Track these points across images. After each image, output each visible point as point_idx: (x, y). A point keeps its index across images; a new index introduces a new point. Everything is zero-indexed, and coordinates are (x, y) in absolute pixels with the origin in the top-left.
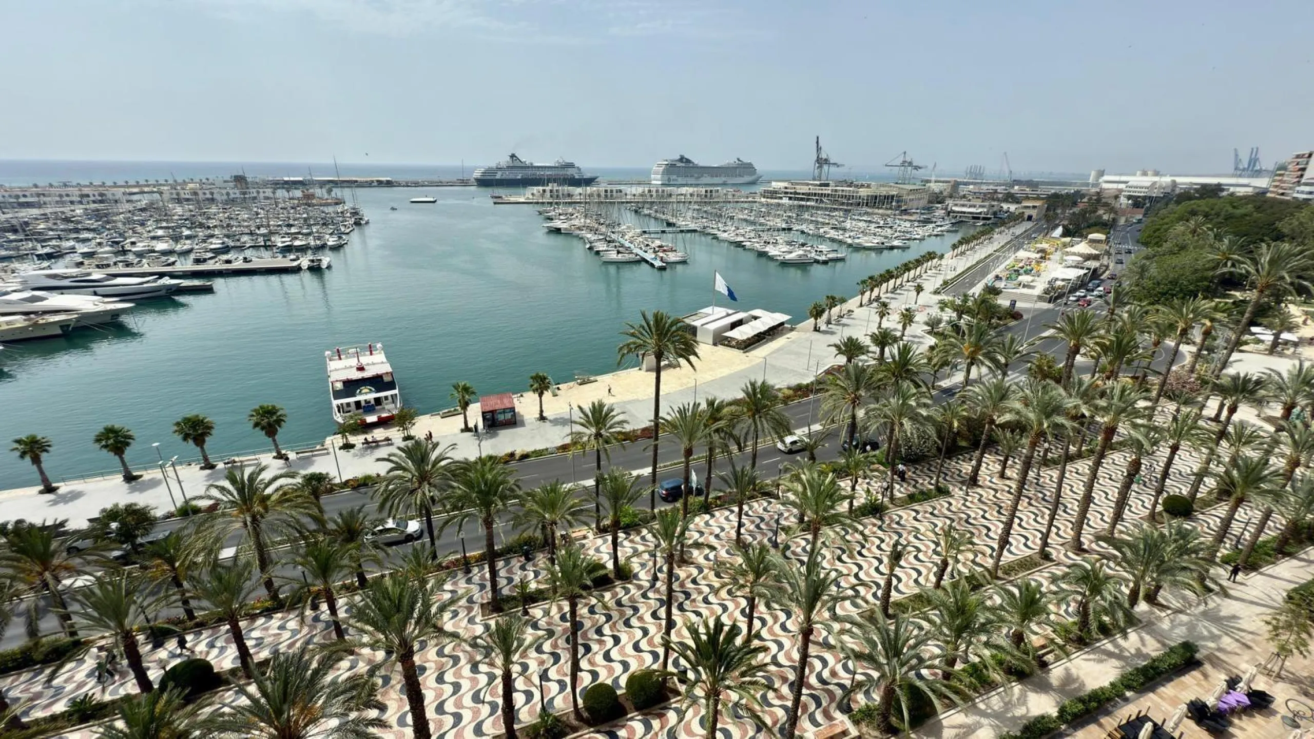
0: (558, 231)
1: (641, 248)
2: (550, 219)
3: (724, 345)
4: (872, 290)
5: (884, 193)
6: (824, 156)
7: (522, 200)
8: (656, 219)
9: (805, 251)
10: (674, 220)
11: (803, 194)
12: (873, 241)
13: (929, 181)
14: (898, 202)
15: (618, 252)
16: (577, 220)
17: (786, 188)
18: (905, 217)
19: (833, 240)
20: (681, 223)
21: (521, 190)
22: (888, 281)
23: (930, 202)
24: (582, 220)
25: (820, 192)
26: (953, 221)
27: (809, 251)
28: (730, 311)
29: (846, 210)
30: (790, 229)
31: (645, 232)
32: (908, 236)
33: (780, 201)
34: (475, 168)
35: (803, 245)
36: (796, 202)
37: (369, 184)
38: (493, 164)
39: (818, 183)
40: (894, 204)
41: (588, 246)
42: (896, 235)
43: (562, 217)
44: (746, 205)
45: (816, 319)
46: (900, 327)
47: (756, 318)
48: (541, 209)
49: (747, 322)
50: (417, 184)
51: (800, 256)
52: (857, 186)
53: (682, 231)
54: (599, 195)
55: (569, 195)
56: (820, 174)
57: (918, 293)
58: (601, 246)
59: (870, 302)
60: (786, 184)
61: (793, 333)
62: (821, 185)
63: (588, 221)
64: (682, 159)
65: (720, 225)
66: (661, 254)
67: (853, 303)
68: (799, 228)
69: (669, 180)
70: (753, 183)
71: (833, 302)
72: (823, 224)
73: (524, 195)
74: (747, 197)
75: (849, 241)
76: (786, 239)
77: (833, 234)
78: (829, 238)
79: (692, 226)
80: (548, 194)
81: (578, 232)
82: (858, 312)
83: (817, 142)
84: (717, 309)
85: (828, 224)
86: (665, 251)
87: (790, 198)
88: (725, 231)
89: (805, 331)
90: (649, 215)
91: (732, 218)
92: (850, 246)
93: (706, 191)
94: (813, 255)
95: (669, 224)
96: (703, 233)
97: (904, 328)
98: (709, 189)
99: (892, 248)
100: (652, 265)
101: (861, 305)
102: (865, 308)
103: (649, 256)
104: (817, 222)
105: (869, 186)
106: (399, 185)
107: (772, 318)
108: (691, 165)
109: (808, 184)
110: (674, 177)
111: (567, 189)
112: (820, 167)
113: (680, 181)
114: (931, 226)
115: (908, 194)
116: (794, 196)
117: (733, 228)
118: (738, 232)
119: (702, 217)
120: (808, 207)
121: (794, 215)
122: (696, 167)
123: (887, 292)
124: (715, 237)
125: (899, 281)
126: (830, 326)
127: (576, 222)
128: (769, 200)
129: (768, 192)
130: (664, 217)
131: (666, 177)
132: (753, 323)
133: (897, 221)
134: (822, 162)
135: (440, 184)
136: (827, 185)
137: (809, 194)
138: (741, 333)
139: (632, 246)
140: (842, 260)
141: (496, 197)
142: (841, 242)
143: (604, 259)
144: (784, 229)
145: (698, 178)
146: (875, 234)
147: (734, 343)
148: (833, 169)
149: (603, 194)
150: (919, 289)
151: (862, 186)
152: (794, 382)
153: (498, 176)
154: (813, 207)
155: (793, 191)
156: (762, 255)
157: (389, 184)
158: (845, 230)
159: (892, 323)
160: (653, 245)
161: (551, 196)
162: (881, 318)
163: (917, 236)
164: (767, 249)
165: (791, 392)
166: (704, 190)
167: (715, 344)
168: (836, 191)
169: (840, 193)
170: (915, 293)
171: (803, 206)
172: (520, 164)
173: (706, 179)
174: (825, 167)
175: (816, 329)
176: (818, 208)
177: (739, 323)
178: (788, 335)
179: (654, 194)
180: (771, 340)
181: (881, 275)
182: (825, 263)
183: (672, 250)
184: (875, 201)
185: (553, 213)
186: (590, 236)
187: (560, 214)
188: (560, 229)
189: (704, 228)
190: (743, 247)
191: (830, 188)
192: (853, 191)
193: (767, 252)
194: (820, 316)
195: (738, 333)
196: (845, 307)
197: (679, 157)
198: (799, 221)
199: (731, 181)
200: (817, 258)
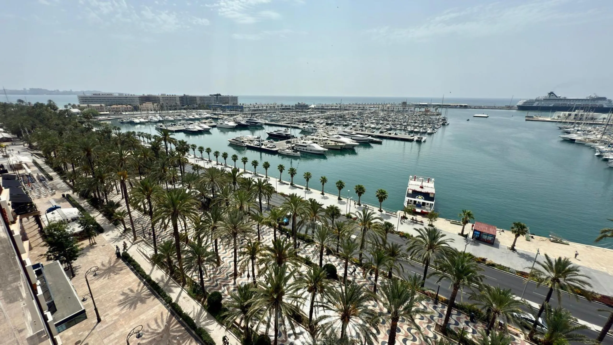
0: (572, 141)
2: (568, 133)
7: (549, 119)
16: (594, 136)
21: (550, 114)
24: (599, 136)
34: (520, 100)
37: (456, 107)
38: (534, 98)
41: (597, 154)
43: (579, 132)
48: (562, 125)
50: (480, 108)
55: (592, 119)
63: (605, 137)
73: (551, 116)
80: (572, 117)
81: (592, 144)
106: (470, 107)
111: (591, 114)
127: (592, 137)
135: (494, 108)
141: (528, 117)
153: (535, 105)
157: (466, 107)
161: (575, 118)
172: (556, 98)
185: (572, 129)
186: (603, 148)
187: (578, 130)
188: (574, 140)
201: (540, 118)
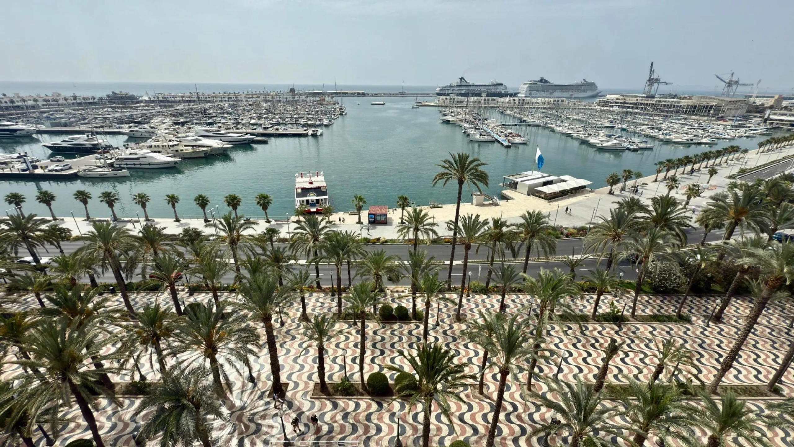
0: (447, 122)
1: (497, 134)
2: (445, 115)
3: (535, 196)
4: (668, 170)
5: (705, 104)
6: (655, 77)
7: (432, 104)
8: (514, 117)
9: (620, 141)
10: (525, 118)
11: (631, 104)
12: (685, 138)
13: (751, 97)
14: (715, 110)
15: (481, 135)
17: (617, 99)
18: (719, 122)
19: (646, 136)
20: (530, 120)
22: (686, 165)
23: (749, 111)
24: (464, 116)
25: (646, 102)
26: (769, 127)
27: (624, 142)
28: (545, 175)
29: (665, 116)
30: (612, 127)
31: (503, 125)
32: (718, 136)
33: (611, 109)
35: (619, 137)
36: (625, 110)
37: (353, 95)
39: (646, 95)
40: (712, 112)
41: (463, 131)
42: (707, 134)
43: (452, 114)
44: (582, 111)
45: (612, 186)
46: (685, 198)
47: (564, 181)
48: (441, 109)
49: (556, 183)
50: (377, 95)
51: (615, 144)
52: (680, 98)
53: (529, 125)
54: (479, 102)
55: (461, 102)
56: (650, 90)
57: (711, 176)
58: (470, 131)
59: (665, 178)
60: (618, 96)
61: (591, 194)
62: (647, 97)
63: (467, 116)
64: (542, 80)
65: (558, 123)
66: (509, 138)
67: (648, 179)
68: (620, 126)
69: (530, 94)
70: (594, 97)
71: (629, 175)
72: (644, 125)
73: (434, 101)
74: (585, 106)
75: (661, 137)
76: (607, 133)
77: (648, 131)
78: (644, 134)
79: (538, 122)
80: (448, 101)
81: (460, 123)
82: (651, 185)
84: (536, 173)
85: (647, 125)
86: (513, 136)
87: (619, 107)
88: (560, 126)
89: (601, 193)
90: (510, 115)
91: (568, 118)
92: (662, 140)
93: (554, 101)
94: (626, 144)
95: (522, 121)
96: (545, 127)
97: (689, 198)
98: (557, 99)
99: (700, 144)
100: (502, 144)
101: (656, 181)
102: (658, 183)
103: (500, 139)
104: (636, 123)
105: (690, 99)
106: (368, 95)
107: (578, 183)
108: (548, 84)
109: (636, 97)
110: (535, 92)
111: (459, 98)
112: (651, 85)
113: (538, 94)
114: (744, 130)
115: (727, 105)
116: (624, 105)
117: (567, 125)
118: (570, 127)
119: (546, 117)
120: (631, 113)
121: (619, 118)
122: (552, 85)
123: (683, 173)
124: (552, 130)
125: (696, 166)
127: (460, 117)
128: (602, 108)
129: (603, 102)
130: (519, 116)
131: (528, 92)
132: (562, 183)
133: (712, 125)
134: (652, 81)
135: (390, 95)
136: (653, 97)
137: (636, 104)
138: (550, 189)
139: (492, 132)
140: (650, 149)
141: (418, 103)
142: (653, 137)
143: (471, 139)
144: (607, 127)
145: (551, 93)
146: (687, 134)
147: (542, 195)
148: (662, 87)
149: (482, 102)
150: (713, 172)
151: (685, 98)
152: (580, 224)
154: (636, 113)
155: (622, 101)
156: (584, 142)
157: (363, 94)
158: (660, 129)
159: (679, 194)
160: (506, 133)
161: (450, 102)
162: (670, 190)
163: (727, 137)
164: (589, 139)
165: (575, 231)
166: (552, 100)
167: (528, 195)
168: (660, 101)
169: (663, 103)
170: (709, 176)
171: (627, 112)
173: (557, 94)
175: (611, 193)
176: (640, 114)
177: (551, 182)
178: (586, 195)
179: (517, 102)
180: (573, 196)
181: (679, 160)
182: (635, 150)
183: (518, 135)
184: (693, 110)
185: (448, 112)
186: (466, 125)
187: (452, 112)
188: (449, 121)
189: (546, 124)
190: (572, 137)
191: (655, 99)
192: (675, 102)
193: (588, 141)
194: (616, 184)
195: (547, 189)
196: (640, 181)
197: (539, 79)
198: (622, 121)
199: (575, 95)
200: (629, 146)
201: (427, 104)
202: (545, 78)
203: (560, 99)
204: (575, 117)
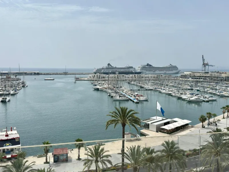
0: (98, 90)
1: (130, 96)
2: (96, 85)
3: (161, 132)
6: (206, 62)
7: (86, 79)
8: (137, 85)
9: (198, 97)
10: (144, 86)
11: (198, 76)
15: (120, 96)
16: (106, 86)
17: (190, 74)
19: (211, 93)
20: (146, 87)
24: (107, 85)
25: (205, 75)
27: (200, 97)
28: (164, 118)
29: (216, 82)
30: (192, 89)
31: (132, 90)
33: (188, 79)
35: (197, 95)
36: (195, 80)
37: (31, 74)
39: (204, 72)
41: (108, 95)
43: (100, 85)
44: (173, 81)
45: (203, 123)
47: (175, 122)
48: (93, 82)
49: (171, 123)
50: (48, 74)
51: (196, 99)
52: (221, 73)
53: (146, 90)
54: (115, 77)
55: (104, 77)
58: (113, 94)
59: (228, 116)
61: (193, 128)
62: (205, 73)
63: (109, 86)
65: (162, 88)
66: (137, 97)
67: (220, 117)
68: (196, 89)
70: (177, 73)
71: (210, 115)
72: (208, 87)
74: (174, 78)
75: (218, 94)
76: (190, 93)
77: (211, 91)
78: (210, 93)
79: (151, 88)
80: (96, 77)
81: (105, 90)
82: (222, 121)
83: (203, 57)
84: (158, 117)
85: (209, 87)
86: (138, 96)
87: (192, 78)
88: (164, 90)
89: (198, 128)
90: (134, 84)
91: (167, 85)
92: (219, 95)
93: (157, 76)
94: (202, 98)
95: (141, 87)
96: (155, 90)
100: (133, 102)
101: (224, 118)
102: (226, 119)
103: (132, 98)
104: (204, 87)
105: (225, 73)
106: (41, 74)
107: (183, 122)
108: (152, 67)
109: (199, 73)
110: (145, 71)
111: (104, 75)
112: (205, 66)
113: (147, 72)
116: (194, 77)
117: (167, 89)
118: (169, 90)
119: (155, 85)
120: (199, 81)
121: (194, 84)
122: (154, 67)
124: (160, 92)
126: (209, 126)
127: (105, 86)
128: (184, 79)
129: (183, 76)
130: (139, 85)
131: (142, 71)
132: (174, 123)
134: (205, 65)
135: (57, 74)
136: (208, 73)
137: (200, 76)
138: (169, 127)
139: (126, 95)
140: (215, 100)
141: (76, 78)
142: (214, 94)
143: (114, 99)
144: (189, 89)
145: (154, 71)
147: (166, 131)
148: (210, 68)
149: (116, 77)
151: (223, 73)
152: (192, 148)
154: (202, 81)
155: (193, 75)
156: (180, 98)
157: (38, 74)
158: (216, 89)
160: (134, 94)
164: (182, 96)
165: (191, 152)
167: (157, 132)
168: (212, 75)
169: (214, 76)
171: (197, 81)
173: (158, 72)
174: (207, 67)
175: (203, 127)
176: (204, 82)
177: (168, 123)
178: (191, 129)
180: (183, 131)
182: (208, 101)
183: (142, 96)
185: (97, 83)
186: (110, 91)
187: (99, 84)
188: (98, 89)
189: (156, 88)
190: (172, 95)
191: (209, 74)
192: (219, 75)
193: (182, 97)
194: (204, 121)
195: (167, 127)
196: (217, 118)
197: (146, 64)
198: (196, 86)
199: (167, 72)
200: (204, 99)
201: (82, 79)
202: (149, 64)
203: (160, 75)
204: (171, 85)
